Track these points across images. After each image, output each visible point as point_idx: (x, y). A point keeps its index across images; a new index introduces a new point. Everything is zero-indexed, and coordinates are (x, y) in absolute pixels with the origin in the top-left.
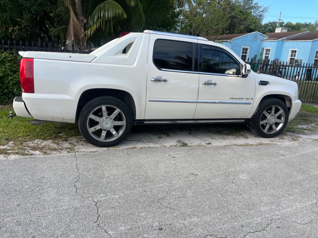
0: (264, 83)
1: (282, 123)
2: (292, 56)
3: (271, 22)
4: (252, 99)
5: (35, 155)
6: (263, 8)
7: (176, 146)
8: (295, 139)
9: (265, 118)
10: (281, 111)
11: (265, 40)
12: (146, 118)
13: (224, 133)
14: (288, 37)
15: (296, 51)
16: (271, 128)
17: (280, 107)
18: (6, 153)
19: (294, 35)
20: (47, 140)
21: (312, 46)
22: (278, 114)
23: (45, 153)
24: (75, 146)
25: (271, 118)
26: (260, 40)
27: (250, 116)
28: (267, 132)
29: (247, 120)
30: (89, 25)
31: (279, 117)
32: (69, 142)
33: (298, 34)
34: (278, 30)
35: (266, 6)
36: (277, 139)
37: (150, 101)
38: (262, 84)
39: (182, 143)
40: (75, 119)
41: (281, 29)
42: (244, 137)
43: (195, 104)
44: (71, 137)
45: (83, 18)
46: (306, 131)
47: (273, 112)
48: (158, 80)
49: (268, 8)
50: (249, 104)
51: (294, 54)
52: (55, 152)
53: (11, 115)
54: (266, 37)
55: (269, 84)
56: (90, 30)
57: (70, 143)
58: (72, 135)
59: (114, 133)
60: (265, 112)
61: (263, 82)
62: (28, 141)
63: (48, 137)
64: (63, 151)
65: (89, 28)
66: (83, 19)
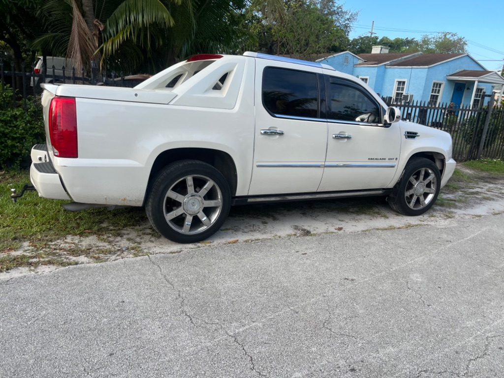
0: (411, 135)
1: (432, 193)
2: (398, 89)
3: (362, 37)
4: (396, 159)
5: (82, 263)
6: (350, 14)
7: (295, 235)
8: (450, 215)
9: (411, 186)
10: (432, 177)
11: (360, 64)
12: (250, 194)
13: (351, 210)
14: (393, 61)
15: (404, 83)
16: (418, 201)
17: (432, 170)
18: (30, 264)
19: (400, 59)
20: (87, 236)
21: (427, 75)
22: (427, 181)
23: (98, 259)
24: (140, 243)
25: (419, 186)
26: (352, 65)
27: (391, 185)
28: (413, 207)
29: (387, 190)
30: (108, 34)
31: (428, 186)
32: (125, 237)
33: (405, 57)
34: (376, 50)
35: (353, 11)
36: (426, 216)
37: (258, 166)
38: (409, 137)
39: (302, 230)
40: (143, 199)
41: (380, 49)
42: (382, 216)
43: (321, 170)
44: (124, 228)
45: (97, 22)
46: (457, 204)
47: (422, 177)
48: (271, 133)
49: (356, 14)
50: (393, 167)
51: (401, 86)
52: (113, 257)
53: (13, 194)
54: (360, 61)
55: (418, 136)
56: (110, 43)
57: (129, 239)
58: (125, 226)
59: (204, 219)
60: (412, 179)
61: (411, 133)
62: (56, 240)
63: (87, 231)
64: (125, 253)
65: (108, 40)
66: (98, 24)
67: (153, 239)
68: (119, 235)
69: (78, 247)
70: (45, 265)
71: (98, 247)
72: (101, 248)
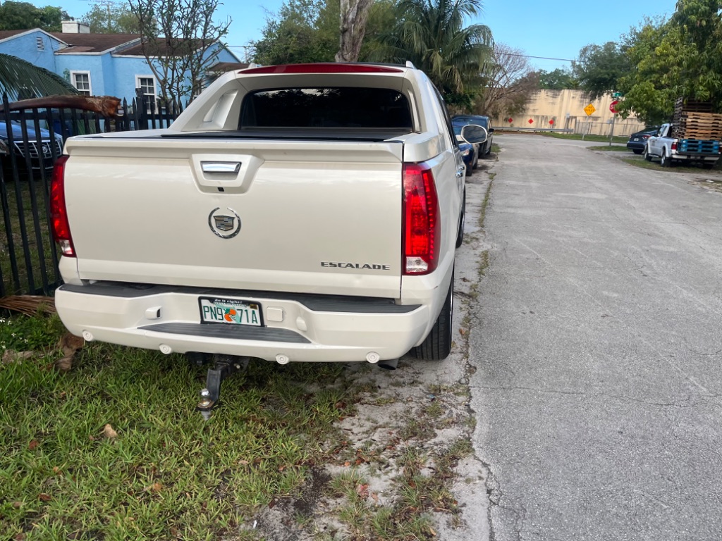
2: (143, 89)
11: (63, 51)
14: (121, 47)
15: (150, 80)
18: (444, 478)
19: (127, 43)
20: (355, 411)
32: (383, 386)
33: (133, 41)
34: (69, 28)
41: (76, 26)
51: (148, 86)
53: (206, 404)
54: (61, 45)
57: (398, 385)
63: (337, 405)
64: (447, 399)
67: (410, 370)
68: (373, 388)
69: (396, 428)
70: (455, 466)
71: (408, 411)
72: (413, 410)
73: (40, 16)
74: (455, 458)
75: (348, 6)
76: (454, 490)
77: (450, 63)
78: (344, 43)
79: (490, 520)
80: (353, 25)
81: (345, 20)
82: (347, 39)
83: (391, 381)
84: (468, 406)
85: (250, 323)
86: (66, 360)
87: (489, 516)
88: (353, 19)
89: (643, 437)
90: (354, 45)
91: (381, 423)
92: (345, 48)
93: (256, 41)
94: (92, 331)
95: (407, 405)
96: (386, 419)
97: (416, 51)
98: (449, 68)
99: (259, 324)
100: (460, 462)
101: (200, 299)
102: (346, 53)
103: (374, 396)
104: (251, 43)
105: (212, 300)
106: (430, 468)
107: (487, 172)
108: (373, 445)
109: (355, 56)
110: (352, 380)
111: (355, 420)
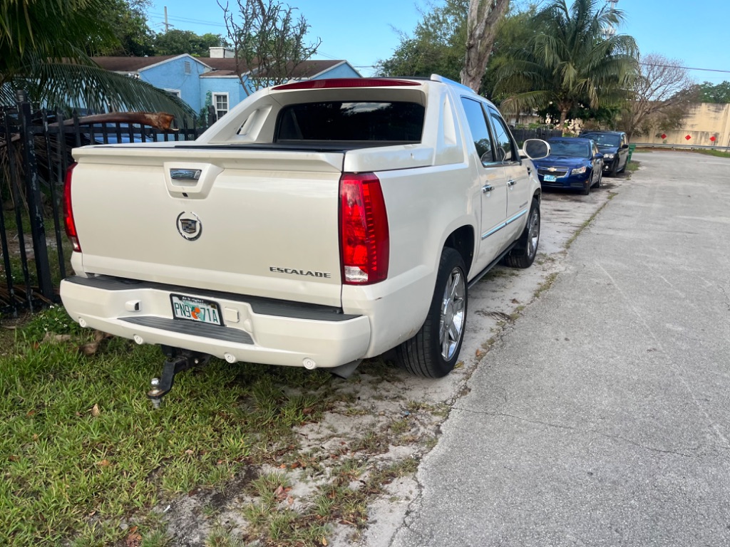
1: (535, 237)
5: (416, 456)
14: (255, 71)
20: (321, 418)
23: (418, 442)
24: (401, 397)
26: (196, 75)
27: (520, 235)
34: (216, 53)
37: (482, 239)
40: (422, 324)
41: (222, 51)
52: (425, 430)
53: (155, 392)
54: (206, 69)
57: (379, 399)
64: (421, 418)
67: (400, 386)
68: (352, 398)
69: (352, 439)
70: (387, 483)
71: (373, 425)
72: (379, 425)
73: (200, 43)
74: (393, 476)
75: (475, 22)
76: (373, 506)
77: (586, 76)
78: (469, 59)
79: (392, 541)
80: (480, 41)
81: (472, 36)
82: (473, 55)
83: (375, 393)
84: (439, 426)
85: (212, 322)
86: (92, 345)
87: (394, 537)
88: (480, 34)
89: (614, 482)
90: (480, 60)
91: (339, 433)
92: (470, 64)
93: (384, 60)
94: (86, 319)
95: (376, 419)
96: (347, 429)
97: (547, 65)
98: (583, 81)
99: (219, 323)
100: (395, 480)
101: (171, 296)
102: (471, 69)
103: (347, 406)
104: (379, 62)
105: (180, 297)
106: (361, 481)
107: (608, 191)
108: (319, 452)
109: (480, 72)
110: (336, 389)
111: (316, 427)
